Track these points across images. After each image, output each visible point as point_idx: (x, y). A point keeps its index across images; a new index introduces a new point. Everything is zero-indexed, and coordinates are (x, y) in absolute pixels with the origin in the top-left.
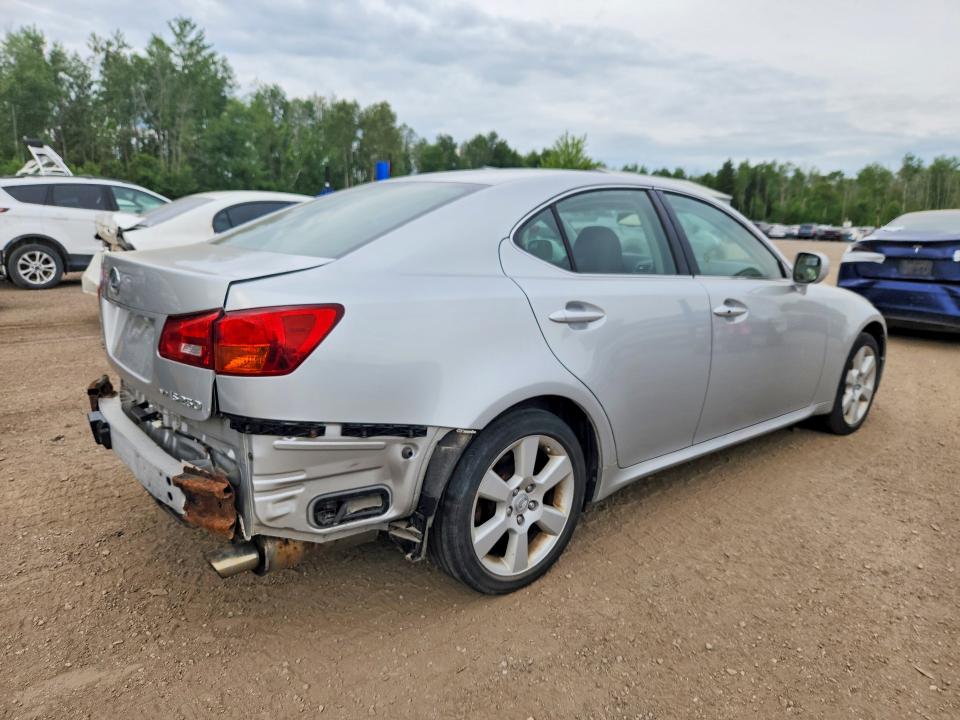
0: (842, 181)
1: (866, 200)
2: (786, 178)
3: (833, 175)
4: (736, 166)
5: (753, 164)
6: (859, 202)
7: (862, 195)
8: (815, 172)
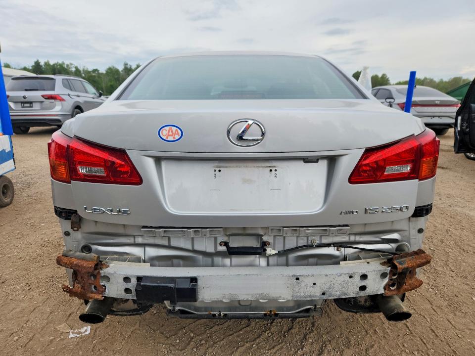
0: (99, 73)
1: (112, 83)
2: (72, 71)
3: (94, 71)
4: (42, 63)
5: (52, 63)
6: (109, 84)
7: (110, 81)
8: (85, 69)
